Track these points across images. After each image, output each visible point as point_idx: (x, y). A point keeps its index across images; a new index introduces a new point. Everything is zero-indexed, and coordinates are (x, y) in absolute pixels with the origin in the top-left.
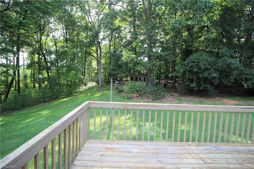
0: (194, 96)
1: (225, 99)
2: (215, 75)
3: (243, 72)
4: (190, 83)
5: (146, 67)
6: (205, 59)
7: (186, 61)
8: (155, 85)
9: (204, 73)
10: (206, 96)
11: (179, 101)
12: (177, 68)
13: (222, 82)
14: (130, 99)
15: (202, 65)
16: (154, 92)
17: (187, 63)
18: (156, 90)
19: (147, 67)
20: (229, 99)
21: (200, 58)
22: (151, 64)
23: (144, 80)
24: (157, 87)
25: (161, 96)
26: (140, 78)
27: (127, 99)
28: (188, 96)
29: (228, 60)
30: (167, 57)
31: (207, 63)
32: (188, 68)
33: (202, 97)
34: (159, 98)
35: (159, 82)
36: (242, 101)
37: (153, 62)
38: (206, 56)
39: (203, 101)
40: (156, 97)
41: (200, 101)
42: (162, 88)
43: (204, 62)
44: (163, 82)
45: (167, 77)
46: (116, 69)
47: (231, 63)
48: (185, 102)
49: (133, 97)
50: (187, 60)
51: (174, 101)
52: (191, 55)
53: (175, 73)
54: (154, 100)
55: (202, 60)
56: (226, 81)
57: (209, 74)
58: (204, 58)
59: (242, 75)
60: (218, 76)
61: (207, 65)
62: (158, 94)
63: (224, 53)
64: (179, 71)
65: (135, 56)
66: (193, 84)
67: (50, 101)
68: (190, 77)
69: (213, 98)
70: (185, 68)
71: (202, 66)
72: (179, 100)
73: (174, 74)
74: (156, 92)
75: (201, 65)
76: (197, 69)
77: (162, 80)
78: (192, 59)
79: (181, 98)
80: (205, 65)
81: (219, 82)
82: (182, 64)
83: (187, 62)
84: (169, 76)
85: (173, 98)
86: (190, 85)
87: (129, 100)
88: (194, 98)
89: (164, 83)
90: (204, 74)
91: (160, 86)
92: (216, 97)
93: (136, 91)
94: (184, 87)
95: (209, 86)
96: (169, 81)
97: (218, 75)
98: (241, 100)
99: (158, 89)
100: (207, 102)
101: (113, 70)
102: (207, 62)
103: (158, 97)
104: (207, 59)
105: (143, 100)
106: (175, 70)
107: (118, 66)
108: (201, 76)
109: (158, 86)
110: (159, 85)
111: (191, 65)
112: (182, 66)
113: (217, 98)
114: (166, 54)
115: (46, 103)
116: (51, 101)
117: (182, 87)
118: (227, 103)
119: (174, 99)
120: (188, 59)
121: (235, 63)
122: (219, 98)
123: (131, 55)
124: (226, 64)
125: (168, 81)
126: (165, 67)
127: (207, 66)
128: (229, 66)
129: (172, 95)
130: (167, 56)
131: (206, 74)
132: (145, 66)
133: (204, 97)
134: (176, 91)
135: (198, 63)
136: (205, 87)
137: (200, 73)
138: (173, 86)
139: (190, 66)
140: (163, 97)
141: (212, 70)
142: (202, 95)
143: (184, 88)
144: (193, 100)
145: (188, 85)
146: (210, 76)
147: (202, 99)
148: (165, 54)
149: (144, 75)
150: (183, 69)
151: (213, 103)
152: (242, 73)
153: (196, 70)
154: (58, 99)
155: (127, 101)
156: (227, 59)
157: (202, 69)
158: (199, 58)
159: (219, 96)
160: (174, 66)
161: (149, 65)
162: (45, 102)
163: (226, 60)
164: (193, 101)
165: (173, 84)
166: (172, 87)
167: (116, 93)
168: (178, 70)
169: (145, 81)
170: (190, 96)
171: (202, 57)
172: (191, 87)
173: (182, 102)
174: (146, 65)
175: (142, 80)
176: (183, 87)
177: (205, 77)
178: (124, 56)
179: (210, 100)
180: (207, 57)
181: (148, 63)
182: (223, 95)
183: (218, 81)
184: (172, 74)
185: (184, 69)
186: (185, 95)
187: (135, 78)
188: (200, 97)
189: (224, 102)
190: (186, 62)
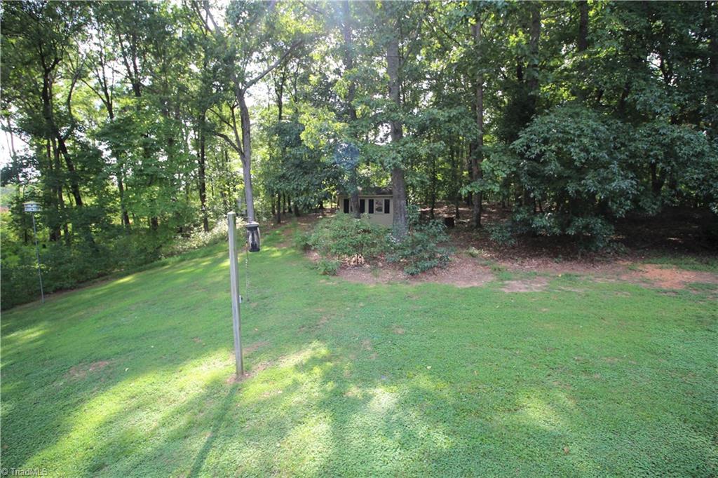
0: (544, 258)
1: (648, 266)
2: (625, 184)
3: (714, 171)
4: (530, 214)
5: (382, 163)
6: (585, 128)
7: (518, 138)
8: (415, 224)
9: (584, 179)
10: (582, 255)
11: (495, 278)
12: (485, 164)
13: (642, 209)
14: (334, 275)
15: (577, 150)
16: (413, 247)
17: (524, 146)
18: (419, 242)
19: (385, 164)
20: (665, 265)
21: (568, 126)
22: (399, 152)
23: (383, 210)
24: (421, 230)
25: (435, 262)
26: (371, 203)
27: (325, 274)
28: (524, 257)
29: (665, 131)
30: (455, 127)
31: (596, 144)
32: (524, 165)
33: (571, 261)
34: (431, 268)
35: (432, 211)
36: (707, 271)
37: (407, 145)
38: (589, 117)
39: (578, 273)
40: (420, 264)
41: (567, 275)
42: (440, 232)
43: (586, 141)
44: (443, 212)
45: (454, 198)
46: (291, 175)
47: (680, 138)
48: (517, 280)
49: (344, 267)
50: (523, 136)
51: (480, 279)
52: (537, 117)
53: (479, 182)
54: (412, 274)
55: (577, 133)
56: (655, 204)
57: (599, 183)
58: (582, 126)
59: (711, 183)
60: (632, 186)
61: (594, 151)
62: (426, 256)
63: (650, 104)
64: (494, 174)
65: (344, 126)
66: (541, 218)
67: (79, 288)
68: (532, 195)
69: (608, 262)
70: (517, 165)
71: (577, 155)
72: (496, 273)
73: (475, 188)
74: (419, 247)
75: (572, 150)
76: (558, 165)
77: (440, 205)
78: (541, 131)
79: (503, 265)
80: (587, 151)
81: (632, 206)
82: (504, 152)
83: (523, 142)
84: (460, 194)
85: (476, 264)
86: (533, 220)
87: (331, 278)
88: (547, 263)
89: (446, 216)
90: (582, 182)
91: (434, 227)
92: (616, 260)
93: (354, 247)
94: (511, 227)
95: (598, 223)
96: (462, 209)
97: (634, 182)
98: (702, 267)
99: (426, 237)
100: (592, 277)
101: (282, 180)
102: (592, 138)
103: (427, 264)
104: (594, 126)
105: (377, 276)
106: (481, 173)
107: (298, 166)
108: (571, 188)
109: (426, 228)
110: (431, 224)
111: (537, 151)
112: (505, 158)
113: (621, 262)
114: (449, 117)
115: (64, 293)
116: (82, 285)
117: (506, 228)
118: (663, 281)
119: (480, 269)
120: (528, 129)
121: (692, 140)
122: (630, 263)
123: (330, 122)
124: (660, 143)
125: (457, 209)
126: (447, 166)
127: (592, 153)
128: (669, 150)
129: (472, 255)
130: (455, 123)
131: (590, 182)
132: (378, 161)
133: (576, 259)
134: (484, 242)
135: (561, 145)
136: (586, 227)
137: (569, 177)
138: (475, 224)
139: (533, 156)
140: (444, 264)
141: (615, 167)
142: (569, 253)
143: (511, 231)
144: (542, 270)
145: (526, 222)
146: (604, 189)
147: (574, 267)
148: (447, 115)
149: (384, 193)
150: (508, 167)
151: (613, 280)
152: (712, 176)
153: (553, 168)
154: (107, 279)
155: (324, 281)
156: (664, 127)
157: (577, 164)
158: (565, 126)
159: (626, 255)
160: (476, 160)
161: (393, 154)
162: (59, 290)
163: (660, 131)
164: (545, 275)
165: (474, 218)
166: (471, 228)
167: (294, 254)
168: (493, 171)
169: (387, 211)
170: (532, 257)
171: (576, 123)
172: (537, 227)
173: (509, 279)
174: (382, 156)
175: (379, 209)
176: (509, 229)
177: (589, 191)
178: (310, 129)
179: (599, 268)
180: (591, 122)
181: (389, 149)
182: (639, 251)
183: (627, 205)
184: (471, 187)
185: (510, 169)
186: (514, 254)
187: (355, 204)
188: (565, 259)
189: (647, 276)
190: (521, 140)
